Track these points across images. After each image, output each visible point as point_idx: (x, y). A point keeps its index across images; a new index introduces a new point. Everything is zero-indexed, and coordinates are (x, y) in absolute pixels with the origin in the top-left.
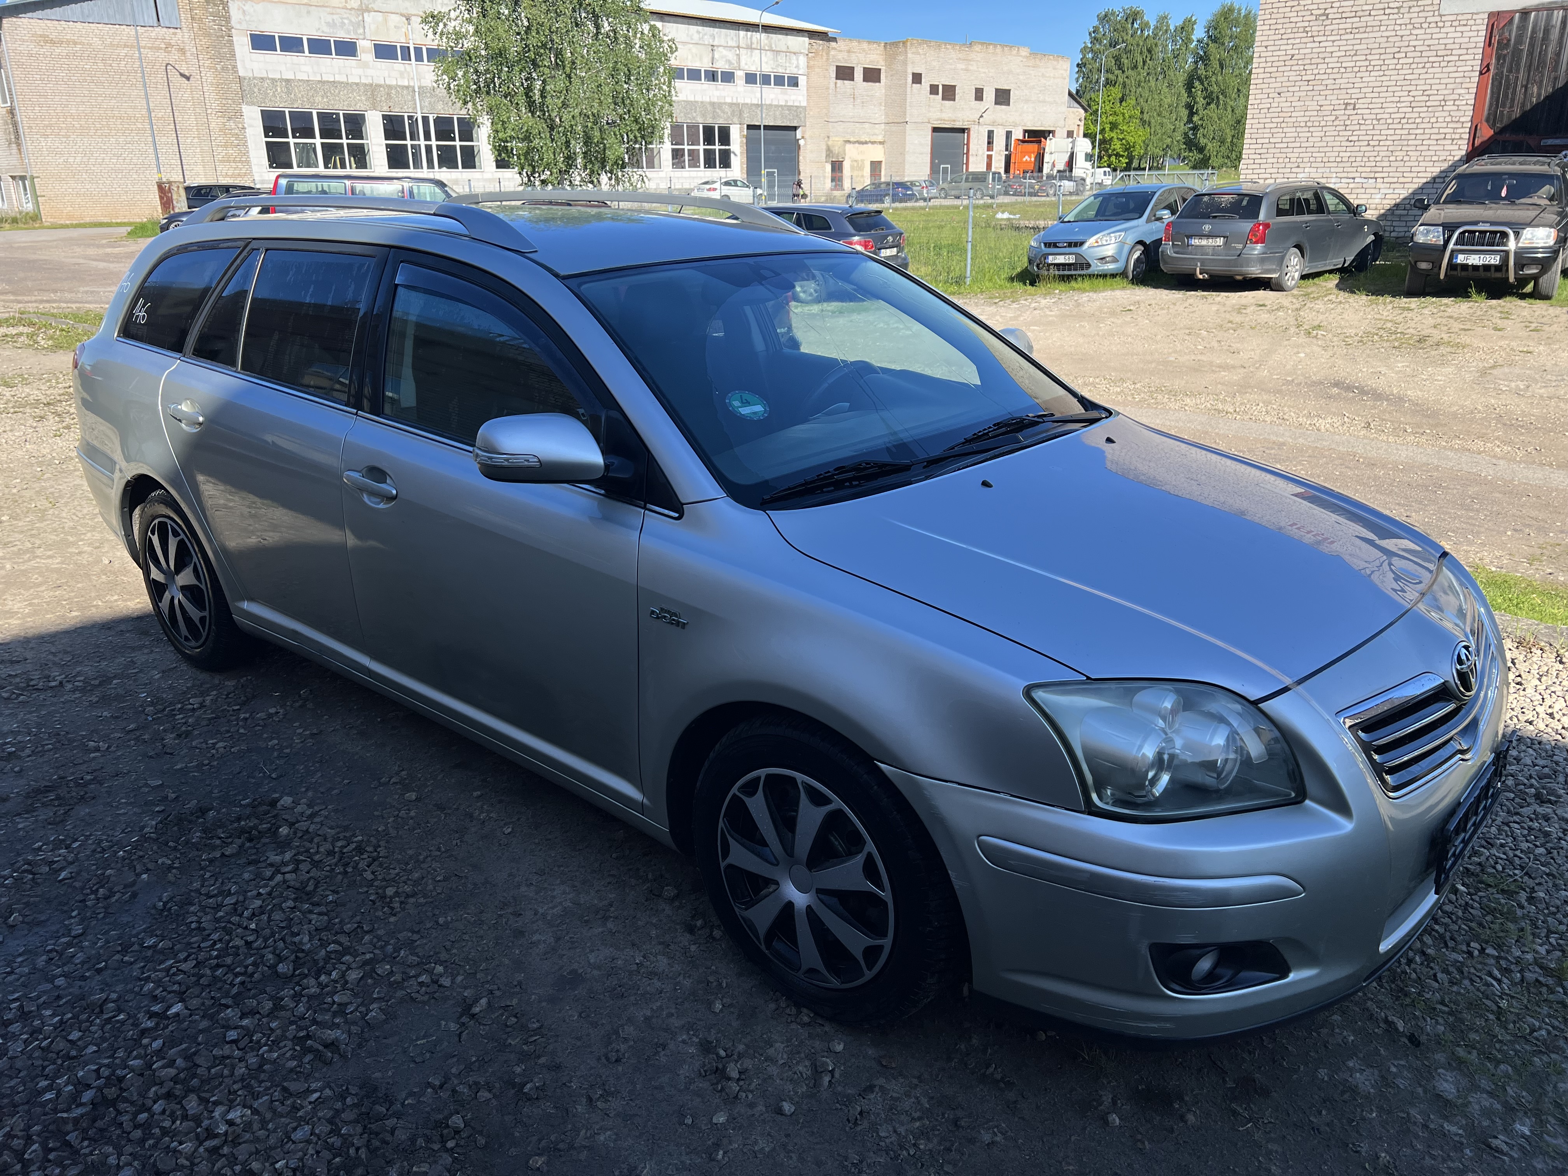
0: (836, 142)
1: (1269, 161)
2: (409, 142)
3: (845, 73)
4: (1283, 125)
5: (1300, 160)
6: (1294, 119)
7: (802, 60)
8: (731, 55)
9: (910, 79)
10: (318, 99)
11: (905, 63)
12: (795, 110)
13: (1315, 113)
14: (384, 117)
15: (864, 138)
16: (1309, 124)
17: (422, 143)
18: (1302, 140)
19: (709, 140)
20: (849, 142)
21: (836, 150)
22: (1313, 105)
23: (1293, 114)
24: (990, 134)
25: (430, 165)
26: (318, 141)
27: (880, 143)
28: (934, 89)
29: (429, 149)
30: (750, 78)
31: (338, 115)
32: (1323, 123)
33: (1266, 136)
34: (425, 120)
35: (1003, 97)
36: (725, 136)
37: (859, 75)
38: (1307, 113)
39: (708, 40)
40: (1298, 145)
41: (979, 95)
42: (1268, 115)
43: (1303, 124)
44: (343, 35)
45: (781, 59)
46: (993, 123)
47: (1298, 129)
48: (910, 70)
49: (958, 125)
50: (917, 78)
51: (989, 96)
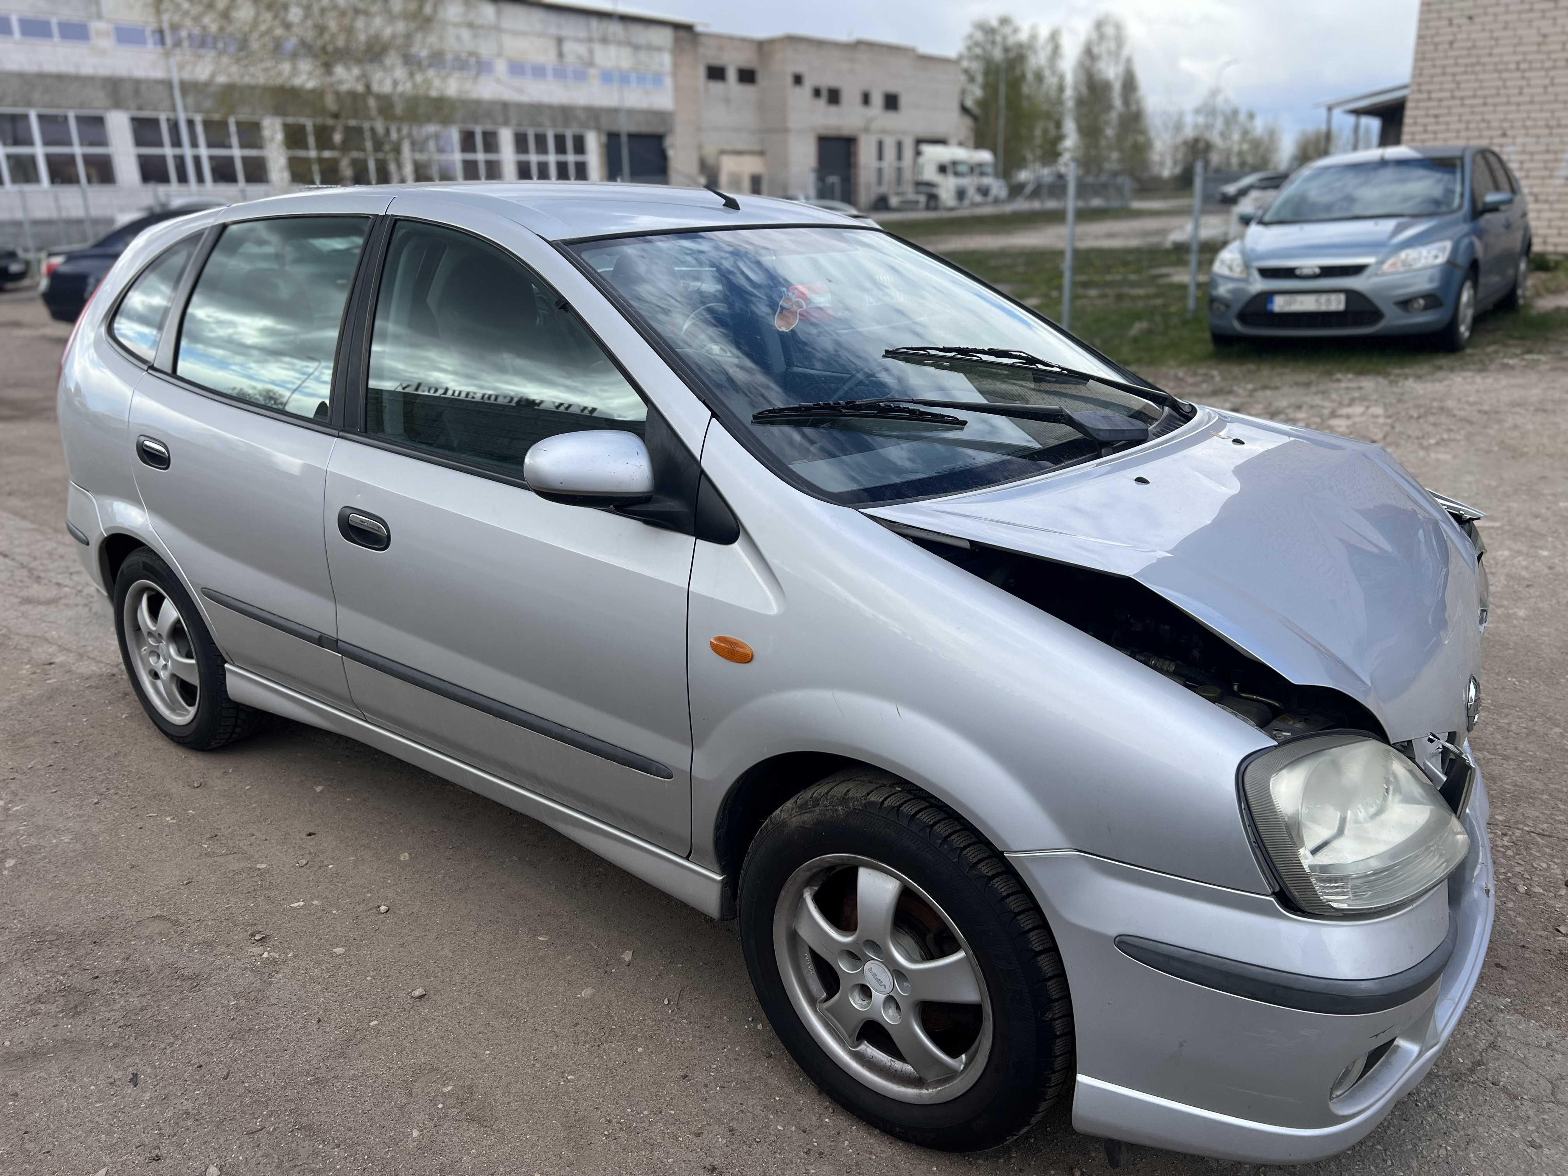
0: (710, 151)
1: (1452, 126)
2: (168, 151)
3: (716, 73)
4: (1478, 68)
5: (1506, 125)
6: (1496, 59)
7: (666, 59)
8: (581, 49)
9: (789, 80)
10: (36, 96)
11: (783, 62)
12: (663, 116)
13: (1534, 48)
14: (134, 120)
15: (741, 147)
16: (1524, 66)
17: (188, 152)
18: (1511, 91)
19: (561, 148)
20: (723, 152)
21: (710, 161)
22: (1530, 35)
23: (1496, 51)
24: (880, 144)
25: (200, 179)
26: (39, 151)
27: (761, 153)
28: (817, 93)
29: (197, 160)
30: (607, 77)
31: (66, 118)
32: (1548, 64)
33: (1446, 86)
34: (191, 123)
35: (891, 102)
36: (580, 147)
37: (732, 75)
38: (1520, 49)
39: (553, 30)
40: (1504, 100)
41: (866, 99)
42: (1451, 53)
43: (1512, 66)
44: (70, 13)
45: (643, 56)
46: (884, 131)
47: (1505, 75)
48: (791, 69)
49: (846, 132)
50: (798, 80)
51: (877, 99)
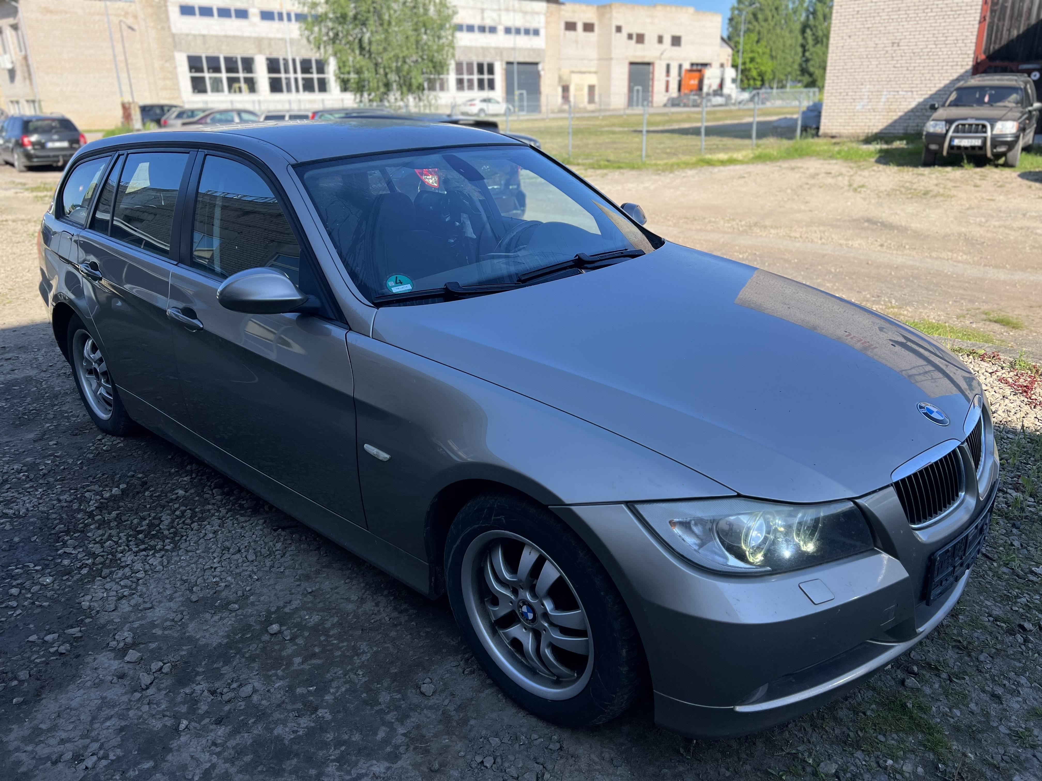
0: (565, 72)
2: (283, 75)
3: (570, 26)
4: (852, 57)
6: (858, 54)
7: (542, 19)
8: (495, 15)
9: (614, 29)
10: (224, 47)
11: (610, 19)
12: (537, 51)
13: (873, 49)
14: (267, 59)
15: (584, 69)
16: (869, 56)
17: (292, 76)
18: (864, 67)
19: (481, 71)
20: (573, 72)
21: (565, 77)
22: (871, 44)
23: (859, 50)
24: (668, 66)
25: (297, 90)
26: (224, 75)
27: (595, 73)
28: (630, 37)
29: (296, 80)
30: (508, 31)
31: (236, 58)
32: (878, 56)
33: (841, 64)
34: (294, 61)
35: (676, 41)
36: (491, 70)
37: (580, 27)
38: (868, 49)
39: (479, 5)
40: (862, 70)
41: (660, 40)
42: (842, 51)
43: (865, 56)
44: (240, 5)
45: (528, 17)
46: (671, 58)
47: (862, 60)
48: (615, 23)
49: (646, 60)
50: (619, 29)
51: (667, 40)
